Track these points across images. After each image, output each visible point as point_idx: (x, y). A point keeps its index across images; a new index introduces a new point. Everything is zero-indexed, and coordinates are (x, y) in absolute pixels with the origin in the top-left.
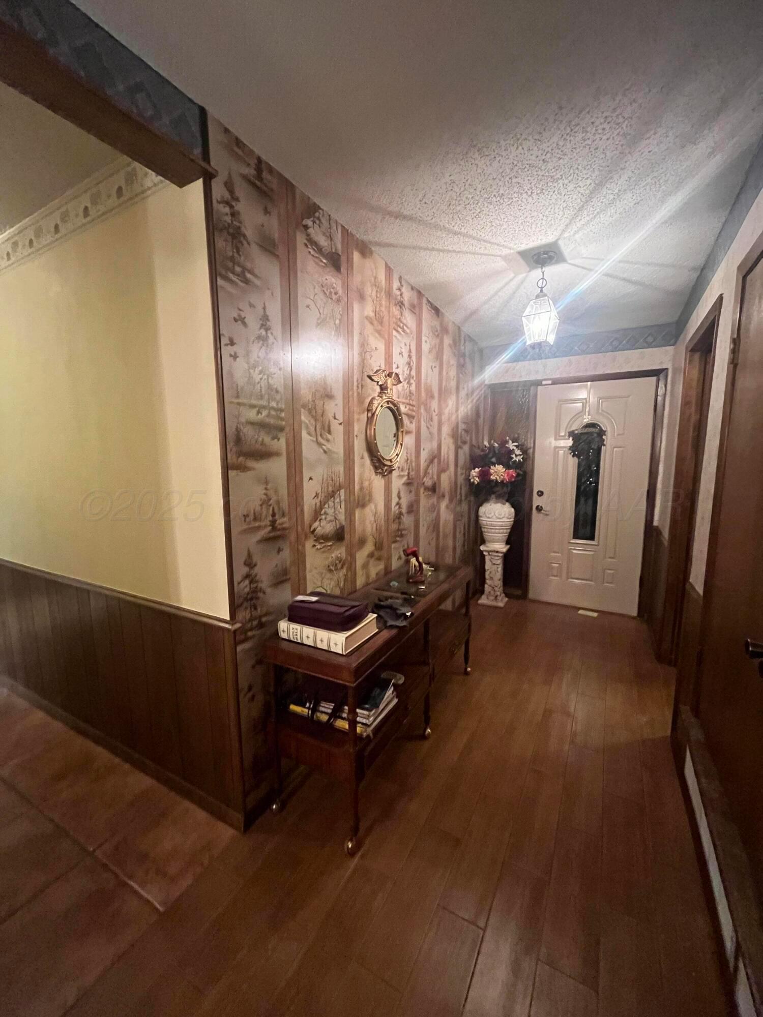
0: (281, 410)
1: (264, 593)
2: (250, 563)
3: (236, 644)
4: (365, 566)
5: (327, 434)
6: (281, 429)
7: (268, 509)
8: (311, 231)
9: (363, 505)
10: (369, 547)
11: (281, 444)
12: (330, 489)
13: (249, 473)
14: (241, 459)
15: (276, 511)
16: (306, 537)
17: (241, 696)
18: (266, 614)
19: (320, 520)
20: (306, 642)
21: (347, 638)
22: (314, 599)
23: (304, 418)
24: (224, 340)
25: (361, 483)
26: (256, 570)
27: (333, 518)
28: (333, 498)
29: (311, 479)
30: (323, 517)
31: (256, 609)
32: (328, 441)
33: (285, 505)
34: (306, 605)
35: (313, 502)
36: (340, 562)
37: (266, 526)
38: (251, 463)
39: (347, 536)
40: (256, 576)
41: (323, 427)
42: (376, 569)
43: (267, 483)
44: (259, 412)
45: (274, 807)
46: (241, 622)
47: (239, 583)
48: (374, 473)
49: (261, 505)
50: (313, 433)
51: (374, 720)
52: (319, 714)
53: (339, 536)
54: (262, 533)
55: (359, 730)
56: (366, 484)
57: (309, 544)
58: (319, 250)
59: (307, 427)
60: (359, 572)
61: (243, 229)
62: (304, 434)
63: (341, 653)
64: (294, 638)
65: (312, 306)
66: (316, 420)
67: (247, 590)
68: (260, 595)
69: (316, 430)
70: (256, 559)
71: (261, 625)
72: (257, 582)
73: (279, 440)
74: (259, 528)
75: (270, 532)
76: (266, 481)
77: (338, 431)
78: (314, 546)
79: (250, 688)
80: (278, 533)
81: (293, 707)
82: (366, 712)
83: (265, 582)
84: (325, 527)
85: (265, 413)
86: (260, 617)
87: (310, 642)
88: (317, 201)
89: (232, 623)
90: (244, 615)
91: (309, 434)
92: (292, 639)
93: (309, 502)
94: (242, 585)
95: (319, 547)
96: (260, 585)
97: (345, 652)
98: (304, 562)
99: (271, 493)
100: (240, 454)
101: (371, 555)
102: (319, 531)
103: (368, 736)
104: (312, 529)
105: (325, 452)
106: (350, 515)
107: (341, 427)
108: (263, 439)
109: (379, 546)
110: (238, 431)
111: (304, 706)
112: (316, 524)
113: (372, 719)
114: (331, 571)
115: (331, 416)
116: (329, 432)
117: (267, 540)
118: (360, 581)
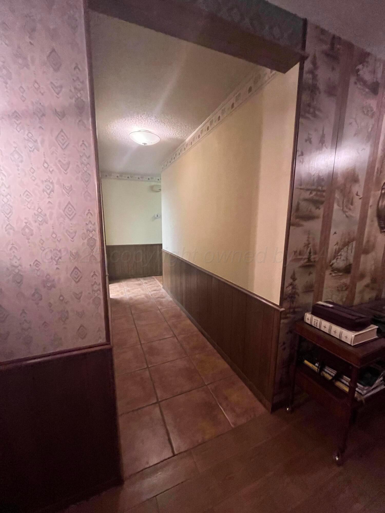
0: (324, 191)
1: (298, 295)
2: (294, 278)
3: (281, 318)
4: (362, 292)
5: (350, 206)
6: (322, 203)
7: (307, 249)
8: (361, 73)
9: (366, 252)
10: (367, 281)
11: (320, 212)
12: (347, 240)
13: (301, 228)
14: (298, 220)
15: (312, 251)
16: (327, 268)
17: (279, 345)
18: (298, 307)
19: (337, 259)
20: (323, 329)
21: (356, 336)
22: (331, 306)
23: (337, 195)
24: (298, 153)
25: (369, 237)
26: (297, 282)
27: (345, 259)
28: (347, 246)
29: (335, 233)
30: (339, 257)
31: (293, 303)
32: (350, 209)
33: (318, 248)
34: (325, 308)
35: (335, 247)
36: (345, 286)
37: (305, 259)
38: (302, 223)
39: (352, 271)
40: (296, 286)
41: (348, 201)
42: (369, 296)
43: (309, 234)
44: (311, 193)
45: (288, 409)
46: (285, 308)
47: (287, 287)
48: (379, 232)
49: (304, 247)
50: (341, 205)
51: (366, 394)
52: (324, 373)
53: (347, 270)
54: (302, 262)
55: (356, 395)
56: (372, 239)
57: (328, 272)
58: (365, 83)
59: (338, 202)
60: (357, 295)
61: (318, 84)
62: (336, 206)
63: (350, 343)
64: (314, 324)
65: (354, 123)
66: (344, 196)
67: (290, 292)
68: (296, 296)
69: (343, 202)
70: (297, 276)
71: (294, 312)
72: (295, 289)
73: (319, 209)
74: (301, 259)
75: (307, 262)
76: (308, 233)
77: (358, 203)
78: (331, 274)
79: (284, 344)
80: (311, 263)
81: (306, 362)
82: (362, 386)
83: (300, 289)
84: (340, 263)
85: (314, 193)
86: (294, 308)
87: (326, 330)
88: (368, 50)
89: (280, 307)
90: (286, 304)
91: (338, 205)
92: (313, 325)
93: (332, 247)
94: (288, 289)
95: (334, 275)
96: (297, 291)
97: (353, 344)
98: (323, 282)
99: (311, 240)
100: (297, 217)
101: (367, 286)
102: (335, 265)
103: (361, 401)
104: (331, 264)
105: (347, 217)
106: (357, 257)
107: (361, 201)
108: (311, 209)
109: (374, 280)
110: (298, 204)
111: (314, 364)
112: (334, 261)
113: (365, 392)
114: (338, 290)
115: (355, 193)
116: (352, 204)
117: (304, 267)
118: (357, 301)
